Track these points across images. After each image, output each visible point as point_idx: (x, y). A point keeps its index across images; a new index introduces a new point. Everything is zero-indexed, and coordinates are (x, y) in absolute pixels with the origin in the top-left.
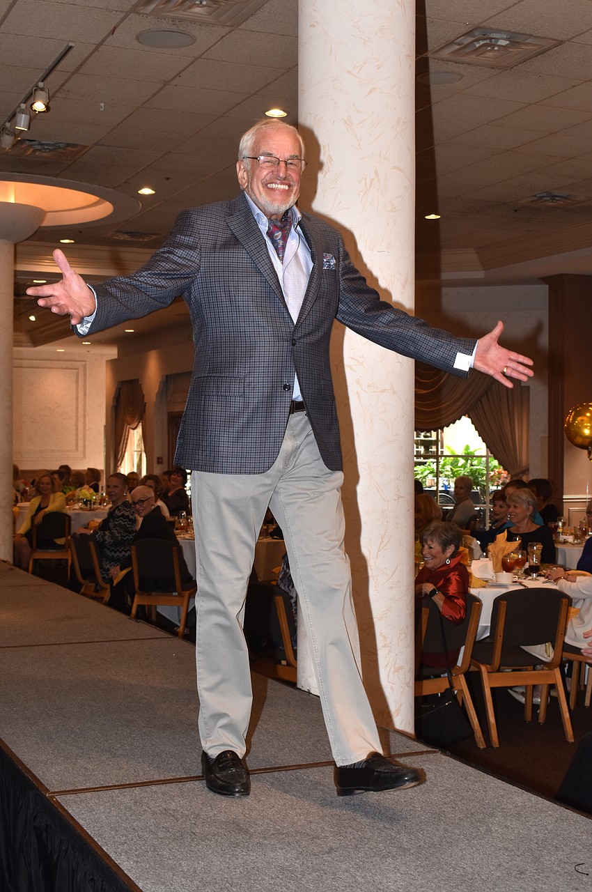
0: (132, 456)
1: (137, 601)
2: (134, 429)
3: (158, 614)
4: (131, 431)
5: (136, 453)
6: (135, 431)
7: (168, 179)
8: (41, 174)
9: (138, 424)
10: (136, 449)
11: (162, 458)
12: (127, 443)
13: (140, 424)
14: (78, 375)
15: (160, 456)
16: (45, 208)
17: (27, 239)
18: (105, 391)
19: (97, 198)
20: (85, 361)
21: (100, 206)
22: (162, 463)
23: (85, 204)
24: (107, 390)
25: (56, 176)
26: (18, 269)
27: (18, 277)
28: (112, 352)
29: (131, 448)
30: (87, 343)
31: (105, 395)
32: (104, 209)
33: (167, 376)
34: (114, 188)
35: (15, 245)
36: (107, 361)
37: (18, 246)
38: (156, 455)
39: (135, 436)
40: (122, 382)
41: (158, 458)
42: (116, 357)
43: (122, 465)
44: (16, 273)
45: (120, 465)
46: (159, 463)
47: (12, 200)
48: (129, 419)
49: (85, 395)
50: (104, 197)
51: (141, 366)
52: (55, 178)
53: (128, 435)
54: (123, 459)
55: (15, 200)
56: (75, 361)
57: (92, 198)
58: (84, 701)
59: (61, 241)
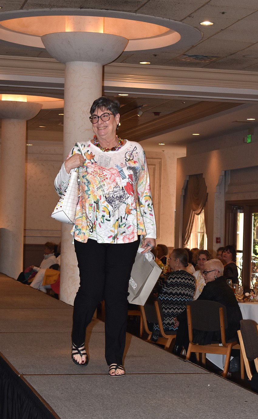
0: (196, 236)
1: (191, 348)
2: (198, 214)
3: (207, 360)
4: (196, 216)
5: (199, 234)
6: (199, 216)
7: (223, 13)
8: (123, 11)
9: (202, 210)
10: (199, 231)
11: (219, 238)
12: (192, 226)
13: (203, 210)
14: (154, 169)
15: (219, 236)
16: (127, 37)
17: (113, 62)
18: (176, 183)
19: (168, 29)
20: (161, 159)
21: (170, 35)
22: (220, 242)
23: (159, 33)
24: (177, 182)
25: (136, 12)
26: (105, 85)
27: (105, 91)
28: (182, 152)
29: (196, 229)
30: (162, 144)
31: (176, 186)
32: (173, 38)
33: (225, 172)
34: (181, 21)
35: (103, 67)
36: (177, 159)
37: (105, 67)
38: (215, 236)
39: (199, 220)
40: (190, 176)
41: (217, 239)
42: (186, 156)
43: (188, 243)
44: (103, 88)
45: (187, 243)
46: (217, 242)
47: (102, 32)
48: (194, 206)
49: (160, 186)
50: (173, 28)
51: (205, 163)
52: (135, 14)
53: (193, 219)
54: (189, 239)
55: (104, 32)
56: (152, 158)
57: (165, 29)
58: (137, 413)
59: (141, 63)
